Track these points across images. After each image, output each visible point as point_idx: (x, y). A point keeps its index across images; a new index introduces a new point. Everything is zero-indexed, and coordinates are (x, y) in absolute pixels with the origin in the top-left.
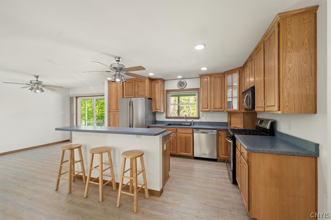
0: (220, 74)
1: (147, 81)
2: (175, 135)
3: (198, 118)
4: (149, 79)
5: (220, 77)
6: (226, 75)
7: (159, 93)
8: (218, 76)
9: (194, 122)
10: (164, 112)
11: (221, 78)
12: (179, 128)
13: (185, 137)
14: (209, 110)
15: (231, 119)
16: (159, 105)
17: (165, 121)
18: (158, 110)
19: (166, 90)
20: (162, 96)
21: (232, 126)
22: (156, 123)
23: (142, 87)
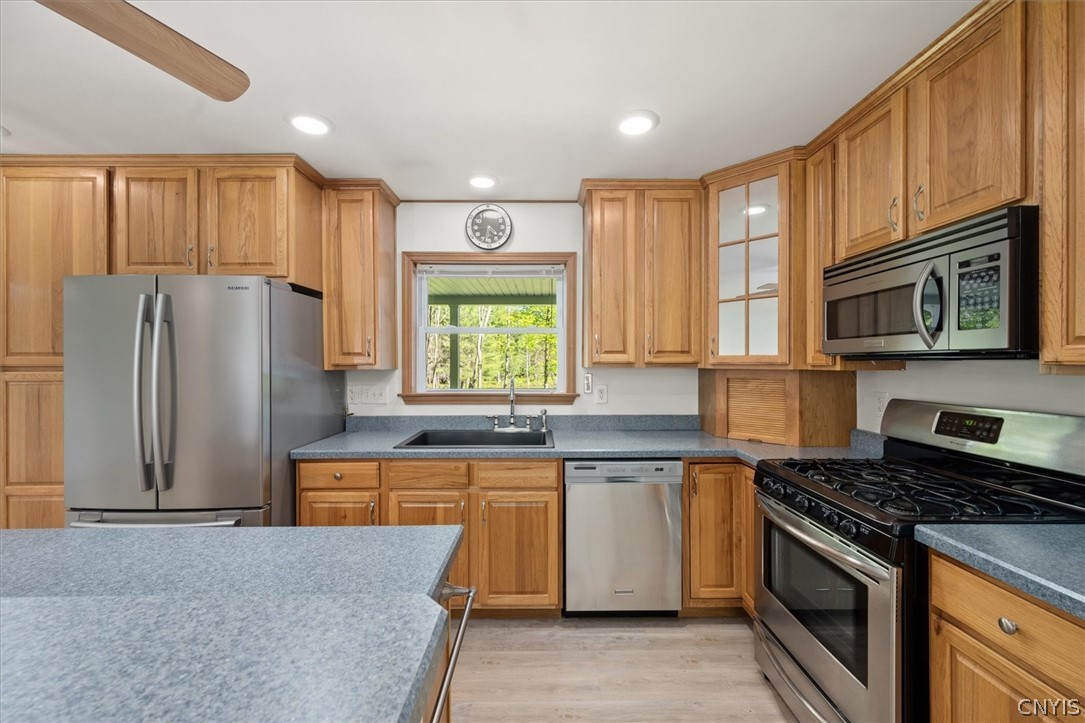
0: (683, 188)
1: (286, 183)
2: (457, 502)
3: (569, 399)
4: (297, 170)
5: (682, 200)
6: (713, 190)
7: (363, 265)
8: (671, 194)
9: (552, 417)
10: (396, 368)
11: (686, 204)
12: (487, 459)
13: (518, 509)
14: (632, 359)
15: (731, 401)
16: (364, 332)
17: (398, 418)
18: (357, 360)
19: (404, 253)
20: (382, 283)
21: (733, 434)
22: (345, 430)
23: (251, 216)
